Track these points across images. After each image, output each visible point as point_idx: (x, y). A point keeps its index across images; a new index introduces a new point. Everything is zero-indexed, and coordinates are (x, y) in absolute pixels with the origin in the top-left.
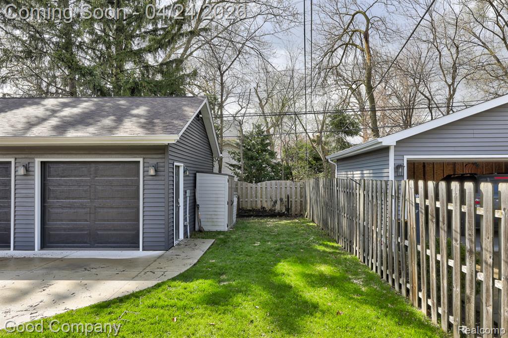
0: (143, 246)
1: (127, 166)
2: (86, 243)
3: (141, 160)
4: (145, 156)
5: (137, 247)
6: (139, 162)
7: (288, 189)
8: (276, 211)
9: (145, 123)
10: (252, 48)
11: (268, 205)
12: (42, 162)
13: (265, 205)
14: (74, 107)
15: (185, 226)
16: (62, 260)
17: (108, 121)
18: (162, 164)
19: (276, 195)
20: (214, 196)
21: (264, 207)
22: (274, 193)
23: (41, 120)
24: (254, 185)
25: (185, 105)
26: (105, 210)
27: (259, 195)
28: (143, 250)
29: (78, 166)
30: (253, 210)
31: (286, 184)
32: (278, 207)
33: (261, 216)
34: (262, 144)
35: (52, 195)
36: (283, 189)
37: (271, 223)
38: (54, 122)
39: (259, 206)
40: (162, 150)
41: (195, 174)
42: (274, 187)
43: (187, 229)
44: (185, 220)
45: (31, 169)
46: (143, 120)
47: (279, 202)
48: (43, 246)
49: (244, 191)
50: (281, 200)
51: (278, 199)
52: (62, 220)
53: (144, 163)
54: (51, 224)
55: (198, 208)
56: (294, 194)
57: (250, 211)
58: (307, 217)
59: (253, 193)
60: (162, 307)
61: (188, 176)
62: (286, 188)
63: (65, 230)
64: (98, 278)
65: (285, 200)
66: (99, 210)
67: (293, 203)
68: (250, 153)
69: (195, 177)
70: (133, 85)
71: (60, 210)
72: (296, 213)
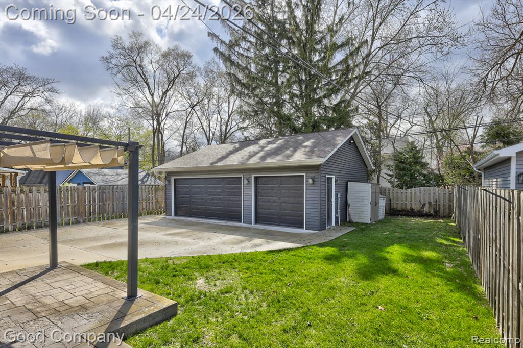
0: (306, 227)
1: (297, 178)
2: (275, 222)
3: (305, 174)
4: (307, 172)
5: (302, 227)
6: (303, 176)
7: (437, 194)
8: (424, 212)
9: (309, 151)
10: (413, 77)
11: (416, 207)
12: (255, 177)
13: (414, 207)
14: (274, 143)
15: (336, 218)
16: (262, 230)
17: (288, 152)
18: (317, 177)
19: (425, 200)
20: (360, 198)
21: (412, 209)
22: (422, 198)
23: (256, 153)
24: (404, 191)
25: (338, 136)
26: (286, 204)
27: (409, 199)
28: (306, 229)
29: (272, 178)
30: (403, 210)
31: (434, 190)
32: (426, 209)
33: (410, 216)
34: (414, 157)
35: (260, 195)
36: (432, 195)
37: (413, 221)
38: (261, 154)
39: (408, 208)
40: (316, 168)
41: (347, 183)
42: (423, 192)
43: (338, 219)
44: (336, 213)
45: (250, 181)
46: (308, 149)
47: (427, 205)
48: (256, 222)
49: (395, 195)
50: (430, 203)
51: (427, 203)
52: (264, 209)
53: (306, 176)
54: (259, 210)
55: (349, 206)
56: (442, 199)
57: (400, 211)
58: (453, 219)
59: (403, 197)
60: (299, 256)
61: (338, 184)
62: (434, 193)
63: (266, 214)
64: (276, 240)
65: (433, 203)
66: (282, 204)
67: (442, 206)
68: (402, 166)
69: (347, 185)
70: (314, 123)
71: (263, 203)
72: (445, 215)
